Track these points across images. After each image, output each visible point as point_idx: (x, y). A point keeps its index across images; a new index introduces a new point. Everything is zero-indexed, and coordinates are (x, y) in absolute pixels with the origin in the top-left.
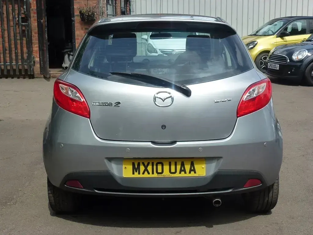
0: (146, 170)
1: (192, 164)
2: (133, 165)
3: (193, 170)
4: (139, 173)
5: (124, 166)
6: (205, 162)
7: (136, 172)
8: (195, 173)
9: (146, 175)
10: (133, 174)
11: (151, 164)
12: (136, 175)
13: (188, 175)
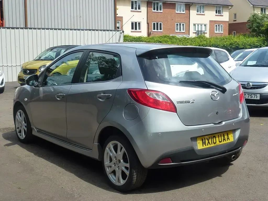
0: (209, 142)
1: (228, 135)
2: (202, 140)
3: (228, 139)
4: (206, 145)
5: (198, 142)
6: (232, 133)
7: (204, 144)
8: (229, 140)
9: (209, 146)
10: (203, 146)
11: (210, 138)
12: (205, 147)
13: (227, 142)
